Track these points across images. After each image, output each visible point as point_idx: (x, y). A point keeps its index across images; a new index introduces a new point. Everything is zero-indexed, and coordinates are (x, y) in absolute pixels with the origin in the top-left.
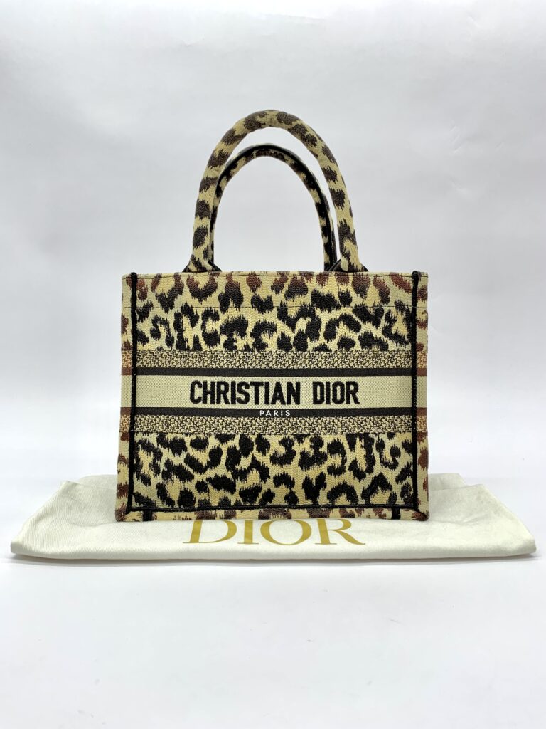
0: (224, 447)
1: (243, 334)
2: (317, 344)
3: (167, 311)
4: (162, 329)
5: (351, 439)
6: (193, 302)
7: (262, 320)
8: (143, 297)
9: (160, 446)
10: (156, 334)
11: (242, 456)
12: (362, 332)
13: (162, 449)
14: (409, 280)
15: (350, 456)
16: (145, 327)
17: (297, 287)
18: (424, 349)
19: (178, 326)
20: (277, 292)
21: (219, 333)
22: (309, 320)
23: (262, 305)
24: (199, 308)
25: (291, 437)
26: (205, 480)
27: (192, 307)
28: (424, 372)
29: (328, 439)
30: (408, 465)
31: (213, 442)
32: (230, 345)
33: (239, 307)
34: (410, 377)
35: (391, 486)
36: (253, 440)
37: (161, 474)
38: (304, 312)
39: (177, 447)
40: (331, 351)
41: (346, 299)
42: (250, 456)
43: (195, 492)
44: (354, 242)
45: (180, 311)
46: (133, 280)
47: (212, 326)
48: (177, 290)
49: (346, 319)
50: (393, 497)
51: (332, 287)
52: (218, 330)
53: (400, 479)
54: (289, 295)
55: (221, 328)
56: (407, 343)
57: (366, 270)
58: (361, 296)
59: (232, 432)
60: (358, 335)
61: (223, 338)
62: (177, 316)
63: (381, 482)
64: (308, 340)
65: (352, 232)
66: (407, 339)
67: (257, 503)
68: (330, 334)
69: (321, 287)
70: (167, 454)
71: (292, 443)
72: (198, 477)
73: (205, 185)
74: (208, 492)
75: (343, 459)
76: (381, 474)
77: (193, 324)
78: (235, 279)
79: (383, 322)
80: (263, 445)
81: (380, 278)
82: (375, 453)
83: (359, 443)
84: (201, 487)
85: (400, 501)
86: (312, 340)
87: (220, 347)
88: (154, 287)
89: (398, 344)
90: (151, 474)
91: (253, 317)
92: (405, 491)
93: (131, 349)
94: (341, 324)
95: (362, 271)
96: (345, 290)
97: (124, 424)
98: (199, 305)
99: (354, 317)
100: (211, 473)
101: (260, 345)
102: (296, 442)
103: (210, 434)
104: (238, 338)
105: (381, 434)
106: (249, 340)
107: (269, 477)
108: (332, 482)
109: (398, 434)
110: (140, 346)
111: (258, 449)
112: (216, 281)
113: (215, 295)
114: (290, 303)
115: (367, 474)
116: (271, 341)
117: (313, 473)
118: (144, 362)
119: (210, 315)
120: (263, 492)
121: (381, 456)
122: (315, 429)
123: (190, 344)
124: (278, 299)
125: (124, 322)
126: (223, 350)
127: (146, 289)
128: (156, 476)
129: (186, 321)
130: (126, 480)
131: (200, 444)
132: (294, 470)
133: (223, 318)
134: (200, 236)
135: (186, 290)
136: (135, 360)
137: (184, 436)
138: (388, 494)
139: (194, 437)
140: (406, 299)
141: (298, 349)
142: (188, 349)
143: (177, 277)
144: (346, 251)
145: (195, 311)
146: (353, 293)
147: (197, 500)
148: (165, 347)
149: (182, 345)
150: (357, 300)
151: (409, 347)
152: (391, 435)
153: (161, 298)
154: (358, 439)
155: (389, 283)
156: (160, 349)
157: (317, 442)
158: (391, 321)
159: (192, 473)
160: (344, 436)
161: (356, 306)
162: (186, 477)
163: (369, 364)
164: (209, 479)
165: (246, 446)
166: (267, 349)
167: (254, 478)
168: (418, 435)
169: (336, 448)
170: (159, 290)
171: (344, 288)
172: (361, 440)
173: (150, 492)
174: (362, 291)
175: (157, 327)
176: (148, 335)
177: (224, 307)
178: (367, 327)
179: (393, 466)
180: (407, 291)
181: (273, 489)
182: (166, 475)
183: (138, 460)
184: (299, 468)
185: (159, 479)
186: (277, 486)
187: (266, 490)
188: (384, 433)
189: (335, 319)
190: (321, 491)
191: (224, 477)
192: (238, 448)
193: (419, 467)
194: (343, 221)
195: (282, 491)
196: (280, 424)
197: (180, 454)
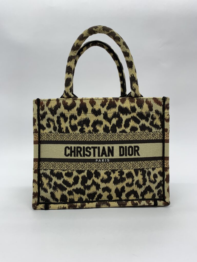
0: (80, 176)
1: (88, 126)
2: (121, 130)
3: (53, 115)
4: (51, 123)
5: (136, 171)
6: (65, 112)
7: (96, 119)
8: (43, 109)
9: (51, 176)
10: (49, 126)
11: (88, 180)
12: (141, 124)
13: (52, 177)
14: (161, 100)
15: (136, 179)
16: (44, 122)
17: (112, 104)
18: (168, 131)
19: (59, 122)
20: (103, 107)
21: (77, 125)
22: (117, 119)
23: (96, 113)
24: (68, 114)
25: (110, 171)
26: (71, 190)
27: (65, 114)
28: (168, 141)
29: (126, 171)
30: (161, 181)
31: (75, 174)
32: (82, 131)
33: (86, 114)
34: (162, 144)
35: (153, 190)
36: (93, 172)
37: (52, 188)
38: (115, 115)
39: (59, 176)
40: (127, 132)
41: (133, 109)
42: (92, 179)
43: (67, 195)
44: (137, 84)
45: (59, 115)
46: (38, 102)
47: (74, 122)
48: (58, 106)
49: (134, 118)
50: (154, 195)
51: (127, 104)
52: (77, 124)
53: (157, 187)
54: (108, 108)
55: (78, 123)
56: (160, 129)
57: (142, 96)
58: (140, 108)
59: (84, 169)
60: (139, 125)
61: (79, 128)
62: (58, 118)
63: (149, 189)
64: (117, 128)
65: (136, 79)
66: (160, 127)
67: (95, 200)
68: (127, 125)
69: (122, 104)
70: (55, 179)
71: (110, 174)
72: (69, 189)
73: (70, 59)
74: (73, 195)
75: (132, 180)
76: (149, 186)
77: (66, 121)
78: (84, 101)
79: (150, 119)
80: (97, 175)
81: (149, 100)
82: (147, 177)
83: (140, 173)
84: (70, 193)
85: (157, 197)
86: (119, 128)
87: (78, 132)
88: (47, 104)
89: (157, 129)
90: (48, 188)
91: (92, 118)
92: (159, 192)
93: (37, 132)
94: (132, 121)
95: (141, 97)
96: (133, 105)
97: (35, 166)
98: (68, 113)
99: (137, 117)
100: (74, 187)
101: (96, 131)
102: (112, 173)
103: (73, 170)
104: (86, 127)
105: (149, 169)
106: (91, 128)
107: (100, 188)
108: (128, 190)
109: (156, 168)
110: (42, 131)
111: (95, 177)
112: (76, 102)
113: (75, 108)
114: (109, 112)
115: (143, 186)
116: (100, 129)
117: (120, 186)
118: (44, 138)
119: (73, 117)
120: (97, 194)
121: (149, 178)
122: (121, 167)
123: (64, 130)
124: (103, 110)
125: (34, 121)
126: (79, 133)
127: (44, 106)
128: (50, 189)
129: (62, 120)
130: (36, 191)
131: (69, 175)
132: (111, 185)
133: (79, 118)
134: (68, 82)
135: (62, 106)
136: (39, 137)
137: (62, 171)
138: (152, 194)
139: (66, 172)
140: (160, 109)
141: (113, 132)
142: (63, 132)
143: (58, 100)
144: (134, 88)
145: (66, 115)
146: (137, 107)
147: (68, 199)
148: (53, 131)
149: (60, 130)
150: (138, 110)
151: (161, 130)
152: (153, 169)
153: (50, 109)
154: (139, 171)
155: (152, 102)
156: (51, 132)
157: (121, 173)
158: (153, 119)
159: (66, 187)
160: (133, 170)
161: (138, 112)
162: (63, 189)
163: (144, 138)
164: (73, 190)
165: (90, 175)
166: (99, 132)
167: (93, 189)
168: (165, 169)
169: (130, 175)
170: (50, 106)
171: (132, 105)
172: (140, 172)
173: (47, 195)
174: (140, 105)
175: (49, 122)
176: (45, 126)
177: (79, 114)
178: (143, 122)
179: (154, 182)
180: (160, 105)
181: (102, 193)
182: (55, 188)
183: (42, 182)
184: (114, 184)
185: (51, 190)
186: (103, 192)
187: (99, 193)
188: (151, 168)
189: (129, 118)
190: (123, 194)
191: (80, 188)
192: (86, 176)
193: (165, 182)
194: (132, 75)
195: (106, 194)
196: (105, 165)
197: (60, 179)
